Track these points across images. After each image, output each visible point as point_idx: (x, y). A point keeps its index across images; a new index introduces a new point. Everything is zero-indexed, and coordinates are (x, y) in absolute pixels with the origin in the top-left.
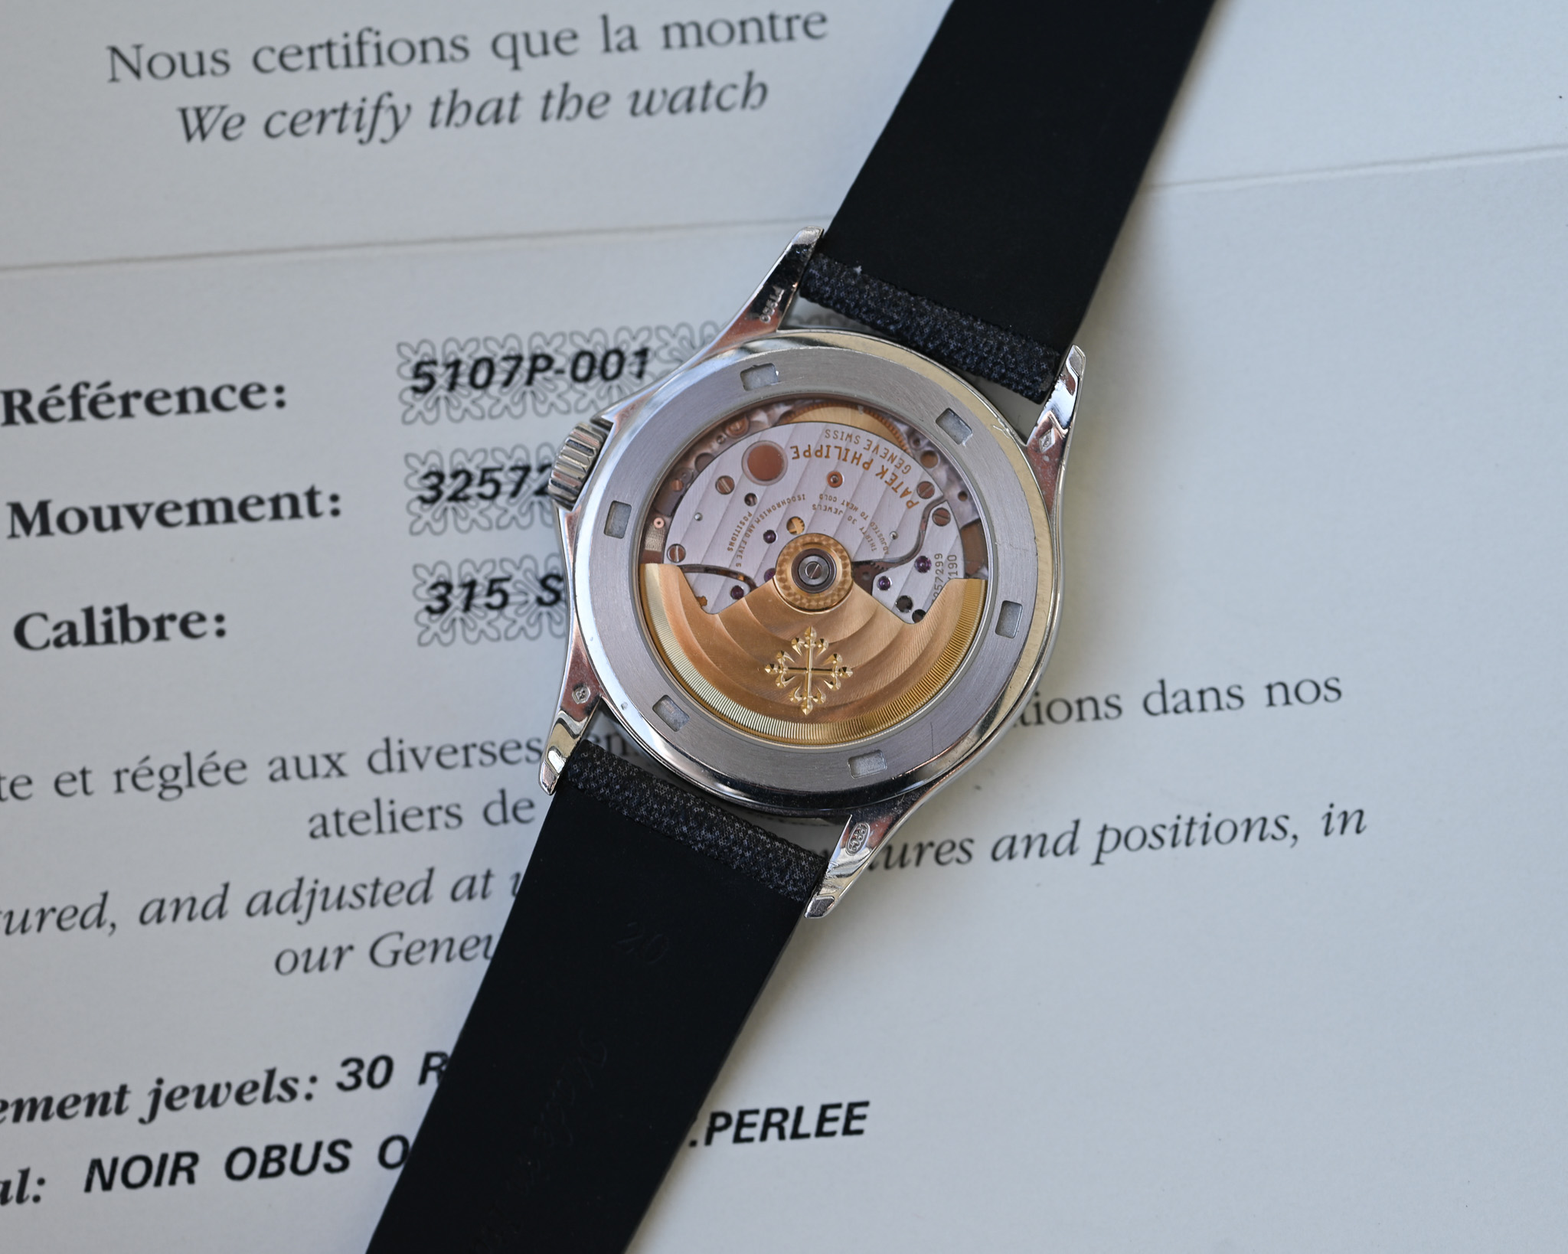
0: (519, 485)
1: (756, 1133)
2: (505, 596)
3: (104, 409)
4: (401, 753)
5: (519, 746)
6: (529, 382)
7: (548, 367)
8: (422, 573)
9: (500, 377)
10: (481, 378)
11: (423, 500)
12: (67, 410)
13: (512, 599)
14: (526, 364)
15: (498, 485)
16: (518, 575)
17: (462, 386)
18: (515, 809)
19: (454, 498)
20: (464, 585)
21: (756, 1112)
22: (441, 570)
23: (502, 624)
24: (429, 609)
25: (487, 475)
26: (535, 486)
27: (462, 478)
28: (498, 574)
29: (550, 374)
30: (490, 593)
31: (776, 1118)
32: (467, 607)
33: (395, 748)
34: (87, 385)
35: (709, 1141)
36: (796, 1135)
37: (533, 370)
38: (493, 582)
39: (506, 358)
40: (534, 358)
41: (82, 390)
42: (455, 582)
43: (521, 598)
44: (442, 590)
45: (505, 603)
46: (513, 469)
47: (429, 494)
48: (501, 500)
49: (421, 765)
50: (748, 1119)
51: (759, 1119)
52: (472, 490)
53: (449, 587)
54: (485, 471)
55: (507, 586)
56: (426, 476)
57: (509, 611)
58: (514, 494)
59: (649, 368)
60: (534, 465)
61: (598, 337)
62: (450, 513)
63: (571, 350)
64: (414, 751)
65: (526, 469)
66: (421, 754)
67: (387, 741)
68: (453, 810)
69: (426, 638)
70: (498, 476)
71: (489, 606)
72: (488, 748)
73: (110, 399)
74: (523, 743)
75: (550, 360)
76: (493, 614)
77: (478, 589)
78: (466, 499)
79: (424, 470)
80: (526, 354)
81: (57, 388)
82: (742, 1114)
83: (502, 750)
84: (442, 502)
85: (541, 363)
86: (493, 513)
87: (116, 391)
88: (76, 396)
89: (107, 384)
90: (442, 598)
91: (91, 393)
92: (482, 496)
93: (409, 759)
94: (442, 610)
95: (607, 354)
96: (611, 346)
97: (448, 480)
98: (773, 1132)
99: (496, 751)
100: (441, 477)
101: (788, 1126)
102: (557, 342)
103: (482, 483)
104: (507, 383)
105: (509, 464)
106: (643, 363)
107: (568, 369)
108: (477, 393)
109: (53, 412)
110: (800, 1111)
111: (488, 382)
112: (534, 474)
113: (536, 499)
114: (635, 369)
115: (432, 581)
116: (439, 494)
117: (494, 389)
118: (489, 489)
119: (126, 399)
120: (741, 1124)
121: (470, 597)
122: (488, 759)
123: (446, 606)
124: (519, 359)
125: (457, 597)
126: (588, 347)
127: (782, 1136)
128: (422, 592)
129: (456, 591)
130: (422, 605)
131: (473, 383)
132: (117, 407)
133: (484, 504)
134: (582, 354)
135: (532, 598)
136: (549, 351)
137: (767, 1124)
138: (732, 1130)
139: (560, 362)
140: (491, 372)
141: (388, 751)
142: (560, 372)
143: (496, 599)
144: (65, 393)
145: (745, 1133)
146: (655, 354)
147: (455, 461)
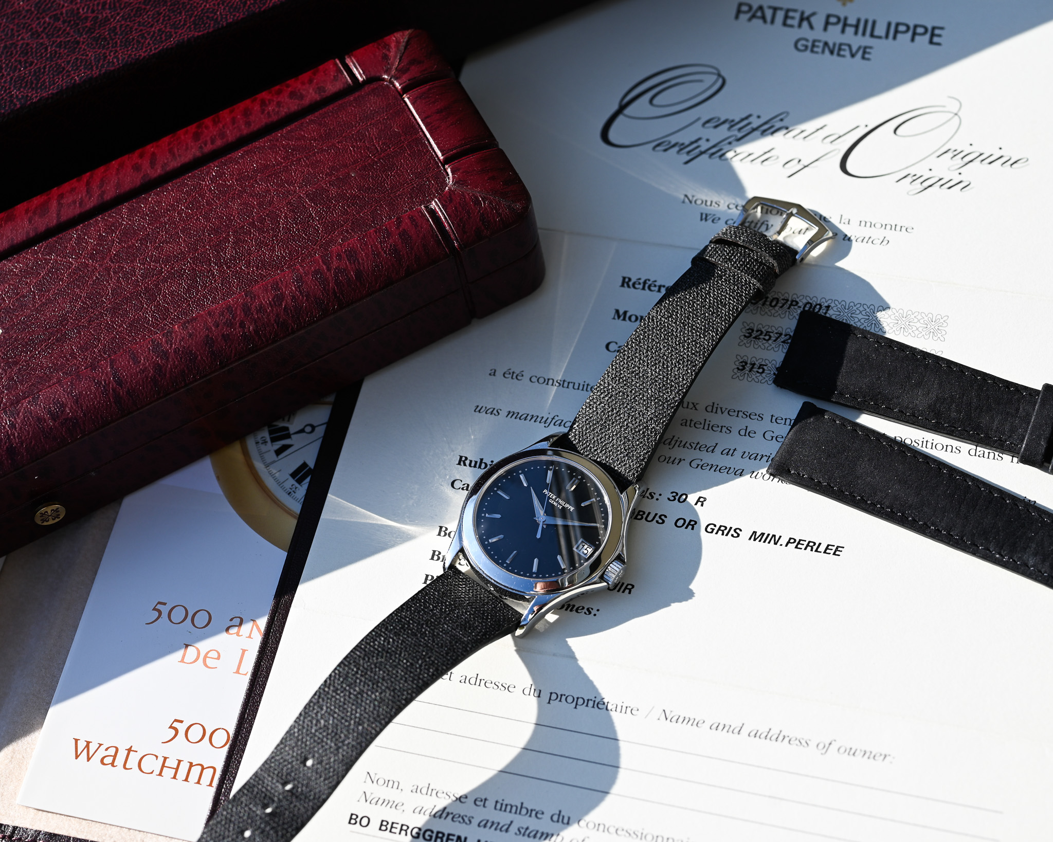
0: (777, 338)
1: (803, 547)
2: (764, 370)
3: (652, 288)
4: (717, 408)
5: (756, 415)
6: (789, 308)
7: (796, 305)
8: (739, 357)
9: (780, 305)
10: (774, 303)
11: (745, 336)
12: (641, 286)
13: (766, 371)
14: (789, 303)
15: (770, 337)
16: (770, 365)
17: (767, 305)
18: (749, 433)
19: (755, 338)
20: (751, 364)
21: (805, 541)
22: (745, 358)
23: (760, 378)
24: (738, 369)
25: (768, 333)
26: (782, 340)
27: (760, 332)
28: (763, 363)
29: (796, 307)
30: (759, 368)
31: (811, 544)
32: (750, 371)
33: (716, 406)
34: (649, 280)
35: (786, 546)
36: (816, 551)
37: (791, 305)
38: (761, 365)
39: (783, 299)
40: (792, 301)
41: (647, 281)
42: (749, 362)
43: (769, 372)
44: (744, 364)
45: (763, 372)
46: (776, 333)
47: (747, 335)
48: (770, 342)
49: (722, 413)
50: (801, 542)
51: (806, 543)
52: (761, 337)
53: (746, 363)
54: (767, 332)
55: (765, 367)
56: (748, 330)
57: (764, 375)
58: (775, 341)
59: (829, 312)
60: (784, 333)
61: (815, 299)
62: (753, 342)
63: (805, 301)
64: (721, 408)
65: (781, 334)
66: (723, 410)
67: (714, 403)
68: (729, 428)
69: (734, 377)
70: (771, 334)
71: (758, 372)
72: (746, 413)
73: (655, 286)
74: (757, 414)
75: (797, 303)
76: (758, 375)
77: (756, 366)
78: (759, 339)
79: (748, 328)
80: (790, 299)
81: (640, 279)
82: (800, 540)
83: (750, 415)
84: (751, 338)
85: (794, 303)
86: (767, 345)
87: (658, 284)
88: (645, 283)
89: (655, 281)
90: (743, 366)
91: (650, 283)
92: (764, 339)
93: (719, 410)
94: (742, 370)
95: (817, 305)
96: (818, 303)
97: (755, 332)
98: (809, 548)
99: (748, 414)
100: (753, 330)
101: (815, 548)
102: (801, 298)
103: (765, 335)
104: (781, 307)
105: (776, 331)
106: (827, 310)
107: (802, 307)
108: (771, 308)
109: (637, 286)
110: (820, 544)
111: (775, 305)
112: (783, 336)
113: (782, 344)
114: (824, 311)
115: (741, 360)
116: (751, 335)
117: (777, 308)
118: (767, 338)
119: (660, 287)
120: (799, 543)
121: (752, 368)
122: (745, 416)
123: (744, 368)
124: (787, 300)
125: (748, 367)
126: (811, 302)
127: (812, 550)
128: (737, 363)
129: (748, 365)
130: (736, 367)
131: (770, 305)
132: (657, 289)
133: (764, 342)
134: (808, 303)
135: (772, 373)
136: (798, 300)
137: (808, 545)
138: (796, 544)
139: (800, 304)
140: (777, 303)
141: (713, 407)
142: (800, 307)
143: (761, 370)
144: (642, 281)
145: (799, 546)
146: (832, 308)
147: (759, 327)
